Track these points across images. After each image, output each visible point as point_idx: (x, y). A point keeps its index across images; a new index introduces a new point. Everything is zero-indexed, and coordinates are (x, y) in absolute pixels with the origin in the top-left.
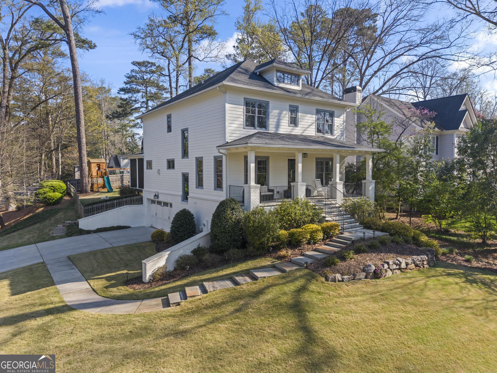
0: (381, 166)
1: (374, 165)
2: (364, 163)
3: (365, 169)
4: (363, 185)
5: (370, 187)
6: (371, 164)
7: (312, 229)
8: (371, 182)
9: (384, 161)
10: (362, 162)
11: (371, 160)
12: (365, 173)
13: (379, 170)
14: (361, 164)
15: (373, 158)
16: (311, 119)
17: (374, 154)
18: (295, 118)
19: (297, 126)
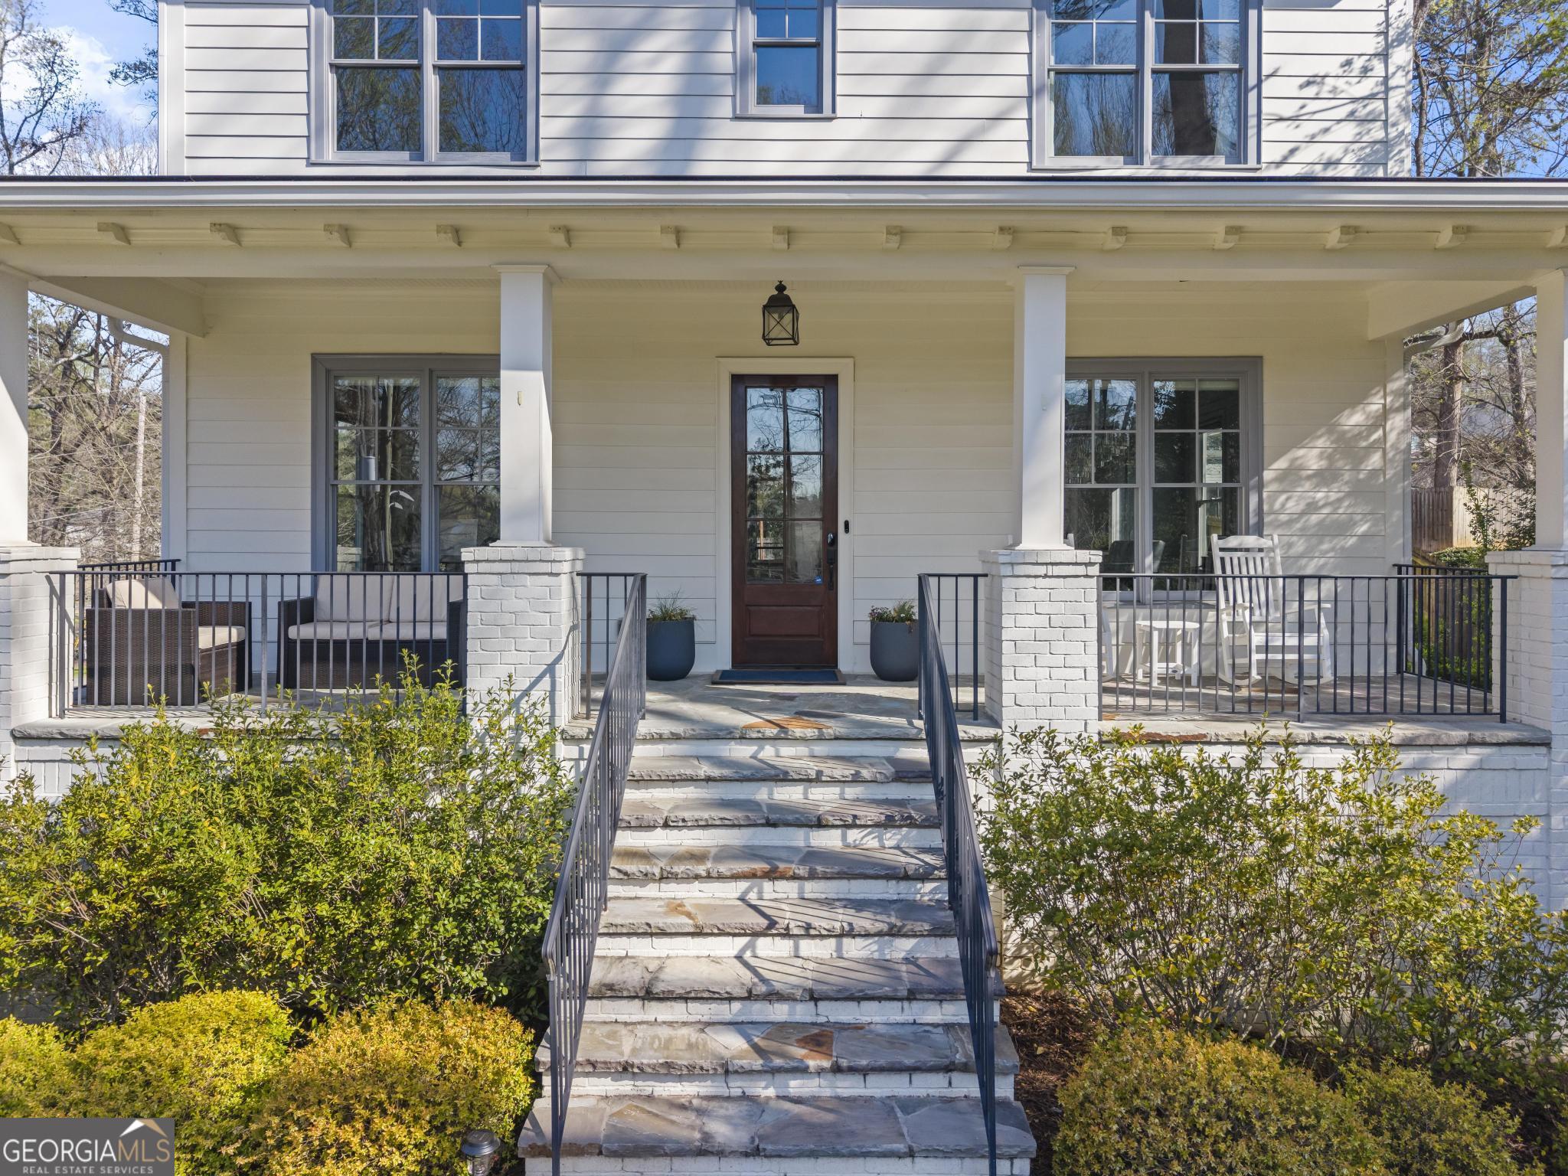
19: (827, 111)
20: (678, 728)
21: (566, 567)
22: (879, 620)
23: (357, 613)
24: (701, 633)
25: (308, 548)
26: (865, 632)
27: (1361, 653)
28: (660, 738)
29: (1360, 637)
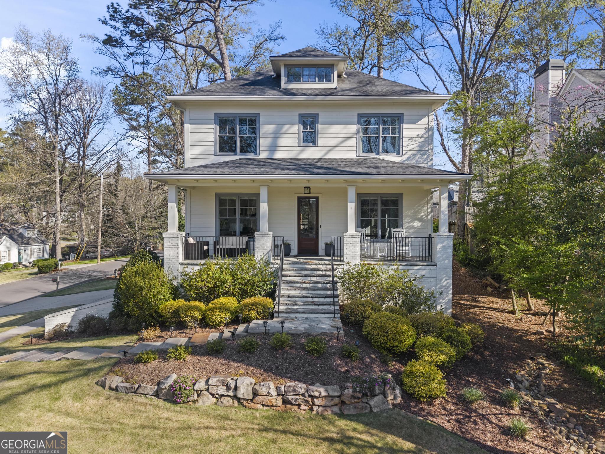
5: (437, 245)
6: (444, 203)
16: (345, 131)
18: (312, 133)
19: (316, 145)
20: (290, 262)
21: (271, 236)
22: (326, 245)
23: (227, 244)
24: (292, 247)
25: (214, 231)
26: (324, 247)
27: (415, 251)
28: (287, 264)
29: (415, 248)
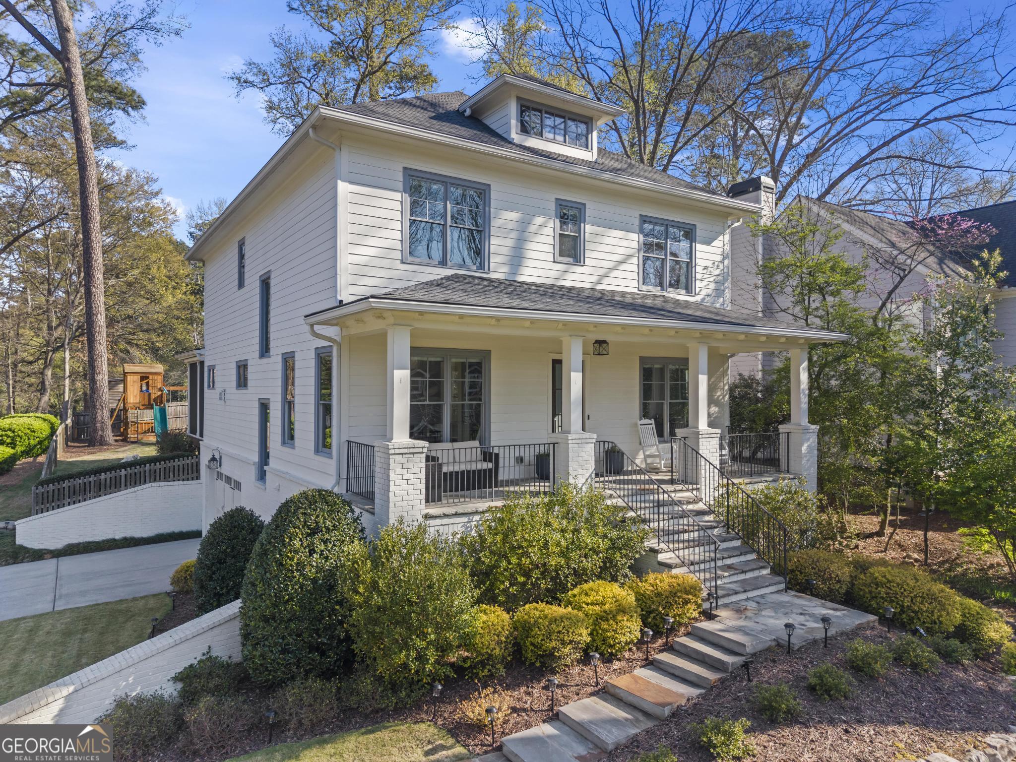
0: (833, 382)
1: (814, 380)
2: (785, 374)
3: (788, 392)
4: (783, 438)
5: (802, 445)
6: (804, 377)
7: (603, 603)
8: (805, 431)
9: (842, 368)
10: (779, 371)
11: (805, 364)
12: (789, 403)
13: (827, 393)
14: (775, 377)
15: (810, 360)
16: (625, 243)
17: (813, 346)
18: (575, 239)
19: (583, 263)
22: (610, 452)
